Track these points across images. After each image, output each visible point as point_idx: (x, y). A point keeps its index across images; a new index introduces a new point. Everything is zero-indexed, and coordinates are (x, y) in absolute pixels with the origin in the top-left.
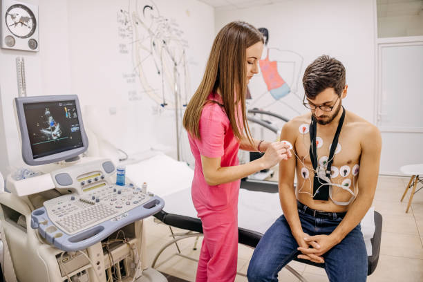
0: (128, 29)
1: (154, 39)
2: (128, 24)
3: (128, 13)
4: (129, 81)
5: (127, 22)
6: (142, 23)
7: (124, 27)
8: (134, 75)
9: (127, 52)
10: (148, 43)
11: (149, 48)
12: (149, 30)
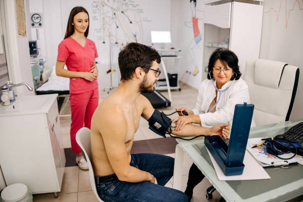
0: (98, 9)
1: (114, 11)
2: (98, 7)
3: (98, 2)
4: (98, 32)
5: (97, 6)
6: (106, 5)
7: (95, 9)
8: (100, 29)
9: (96, 19)
10: (111, 14)
11: (111, 16)
12: (112, 8)
